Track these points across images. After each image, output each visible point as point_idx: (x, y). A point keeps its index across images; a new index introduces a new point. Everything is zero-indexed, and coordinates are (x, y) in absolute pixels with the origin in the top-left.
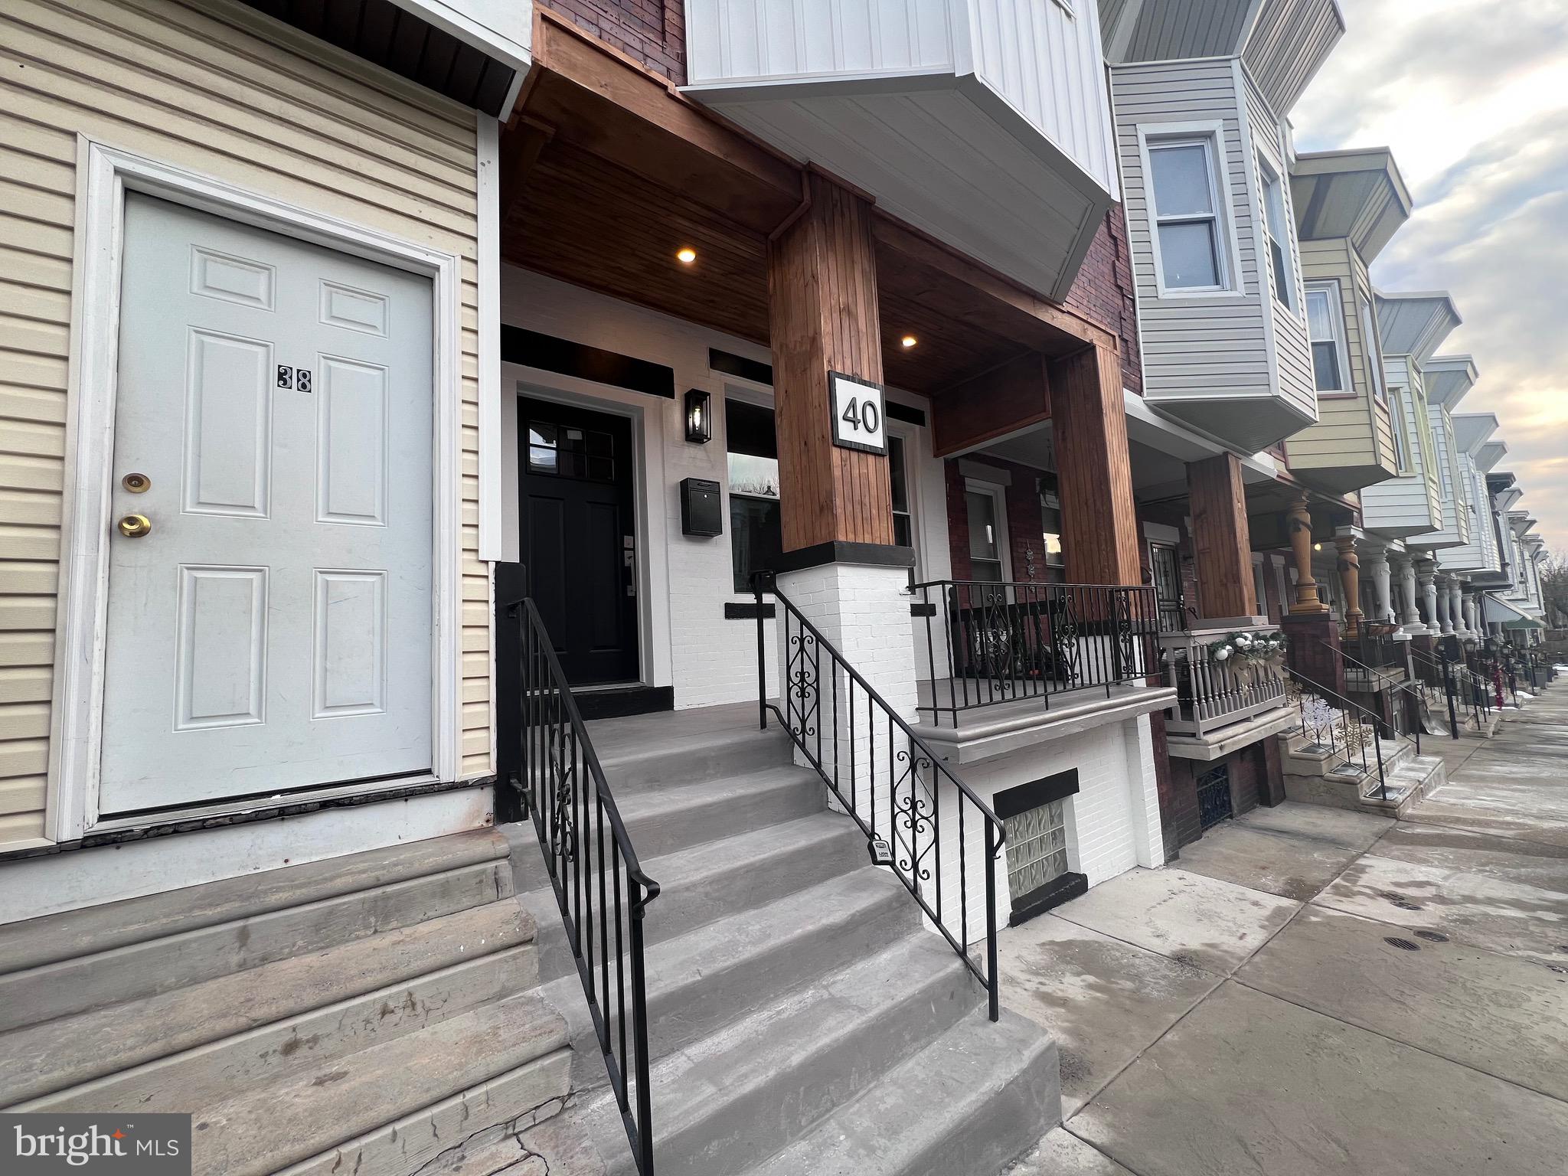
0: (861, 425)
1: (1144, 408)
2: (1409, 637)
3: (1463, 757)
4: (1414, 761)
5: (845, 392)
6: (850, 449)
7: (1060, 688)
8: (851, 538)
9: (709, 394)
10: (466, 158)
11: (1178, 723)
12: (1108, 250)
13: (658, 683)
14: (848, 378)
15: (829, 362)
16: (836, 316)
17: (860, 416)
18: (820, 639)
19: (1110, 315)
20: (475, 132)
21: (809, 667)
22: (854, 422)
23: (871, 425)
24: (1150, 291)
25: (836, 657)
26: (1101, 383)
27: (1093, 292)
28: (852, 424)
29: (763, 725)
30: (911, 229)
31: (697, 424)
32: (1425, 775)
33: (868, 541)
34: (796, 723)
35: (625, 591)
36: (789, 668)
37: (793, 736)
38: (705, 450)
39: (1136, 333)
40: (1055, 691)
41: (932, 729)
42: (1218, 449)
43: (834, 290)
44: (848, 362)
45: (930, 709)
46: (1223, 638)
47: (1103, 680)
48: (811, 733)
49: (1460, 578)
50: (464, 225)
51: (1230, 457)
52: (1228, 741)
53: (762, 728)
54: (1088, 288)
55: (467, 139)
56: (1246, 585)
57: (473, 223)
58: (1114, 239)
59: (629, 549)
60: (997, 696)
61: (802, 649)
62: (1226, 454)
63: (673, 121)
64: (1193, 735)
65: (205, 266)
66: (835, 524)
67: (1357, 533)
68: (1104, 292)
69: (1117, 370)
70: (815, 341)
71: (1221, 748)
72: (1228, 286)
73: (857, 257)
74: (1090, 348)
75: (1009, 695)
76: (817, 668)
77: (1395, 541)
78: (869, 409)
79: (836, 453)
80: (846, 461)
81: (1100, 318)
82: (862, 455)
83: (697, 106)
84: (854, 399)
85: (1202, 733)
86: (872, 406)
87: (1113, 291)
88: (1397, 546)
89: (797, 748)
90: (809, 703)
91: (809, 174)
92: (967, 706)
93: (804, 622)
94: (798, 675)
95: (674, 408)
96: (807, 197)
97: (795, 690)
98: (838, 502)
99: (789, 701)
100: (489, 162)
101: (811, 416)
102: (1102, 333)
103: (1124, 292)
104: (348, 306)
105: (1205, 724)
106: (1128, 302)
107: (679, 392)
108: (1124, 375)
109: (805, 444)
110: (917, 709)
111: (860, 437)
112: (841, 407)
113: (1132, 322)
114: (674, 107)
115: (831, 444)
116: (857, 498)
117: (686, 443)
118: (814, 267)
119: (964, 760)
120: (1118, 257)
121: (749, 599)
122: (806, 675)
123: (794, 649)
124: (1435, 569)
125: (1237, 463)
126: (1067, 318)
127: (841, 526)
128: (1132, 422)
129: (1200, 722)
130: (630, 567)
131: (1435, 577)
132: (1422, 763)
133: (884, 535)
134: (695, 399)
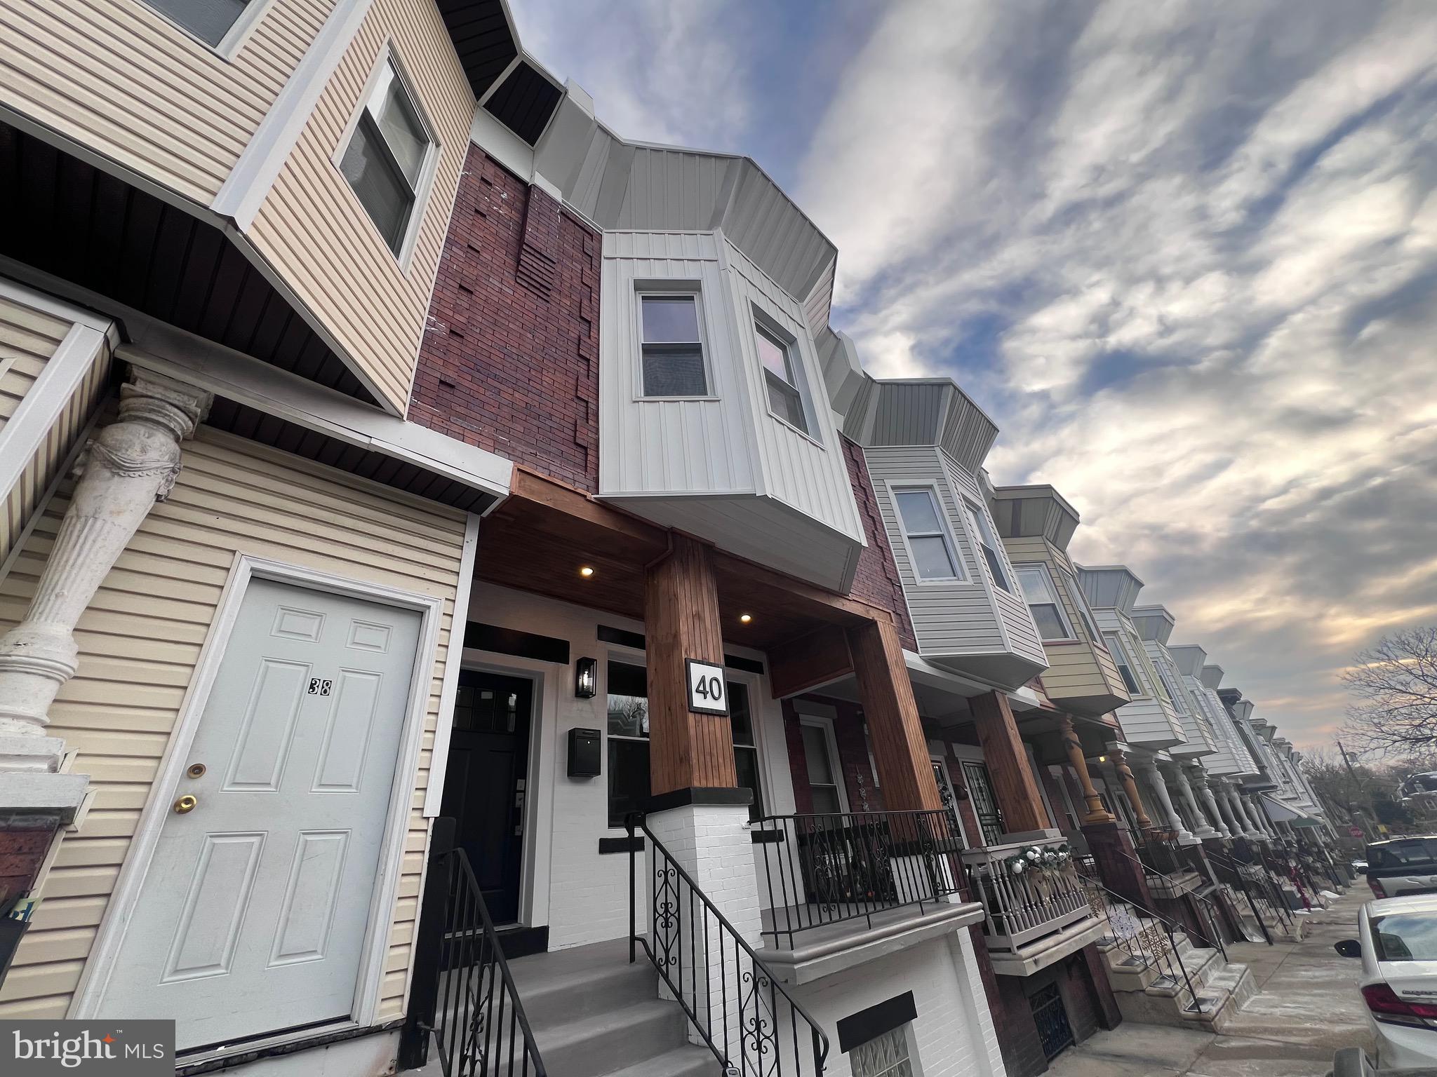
0: (709, 695)
1: (921, 662)
2: (1199, 841)
3: (1273, 964)
4: (1225, 970)
5: (697, 671)
6: (702, 713)
7: (879, 907)
8: (704, 784)
9: (596, 660)
10: (458, 539)
11: (995, 940)
12: (877, 554)
13: (535, 924)
14: (699, 662)
15: (686, 652)
16: (690, 620)
17: (708, 689)
18: (680, 871)
19: (886, 598)
20: (466, 524)
21: (672, 899)
22: (704, 693)
23: (716, 694)
24: (910, 581)
25: (694, 888)
26: (885, 648)
27: (870, 583)
28: (703, 695)
29: (632, 959)
30: (739, 558)
31: (586, 684)
32: (1233, 984)
33: (716, 785)
34: (660, 954)
35: (513, 830)
36: (655, 899)
37: (658, 967)
38: (590, 703)
39: (906, 609)
40: (875, 911)
41: (774, 953)
42: (987, 689)
43: (689, 604)
44: (699, 651)
45: (771, 933)
46: (1016, 853)
47: (915, 898)
48: (673, 962)
49: (1233, 781)
50: (450, 579)
51: (996, 693)
52: (1041, 955)
53: (631, 962)
54: (866, 582)
55: (459, 528)
56: (1034, 801)
57: (456, 577)
58: (881, 548)
59: (521, 791)
60: (826, 919)
61: (666, 882)
62: (993, 691)
63: (588, 514)
64: (1009, 950)
65: (283, 617)
66: (691, 773)
67: (1124, 748)
68: (878, 583)
69: (895, 636)
70: (676, 636)
71: (1036, 962)
72: (961, 578)
73: (704, 581)
74: (873, 623)
75: (835, 917)
76: (678, 898)
77: (1159, 751)
78: (714, 683)
79: (691, 717)
80: (699, 722)
81: (877, 601)
82: (710, 717)
83: (605, 505)
84: (704, 677)
85: (1016, 949)
86: (717, 680)
87: (885, 581)
88: (1163, 756)
89: (661, 979)
90: (672, 931)
91: (674, 533)
92: (800, 929)
93: (668, 857)
94: (663, 906)
95: (569, 671)
96: (671, 547)
97: (661, 920)
98: (694, 754)
99: (655, 932)
100: (471, 540)
101: (673, 689)
102: (881, 612)
103: (893, 582)
104: (365, 635)
105: (1017, 938)
106: (896, 588)
107: (573, 658)
108: (900, 639)
109: (669, 709)
110: (761, 934)
111: (709, 704)
112: (695, 683)
113: (902, 602)
114: (589, 506)
115: (687, 711)
116: (707, 750)
117: (575, 699)
118: (675, 588)
119: (801, 981)
120: (885, 559)
121: (622, 833)
122: (670, 905)
123: (660, 881)
124: (1205, 775)
125: (1004, 698)
126: (854, 604)
127: (696, 774)
128: (912, 672)
129: (1012, 935)
130: (520, 808)
131: (1207, 781)
132: (1231, 971)
133: (729, 779)
134: (585, 665)
